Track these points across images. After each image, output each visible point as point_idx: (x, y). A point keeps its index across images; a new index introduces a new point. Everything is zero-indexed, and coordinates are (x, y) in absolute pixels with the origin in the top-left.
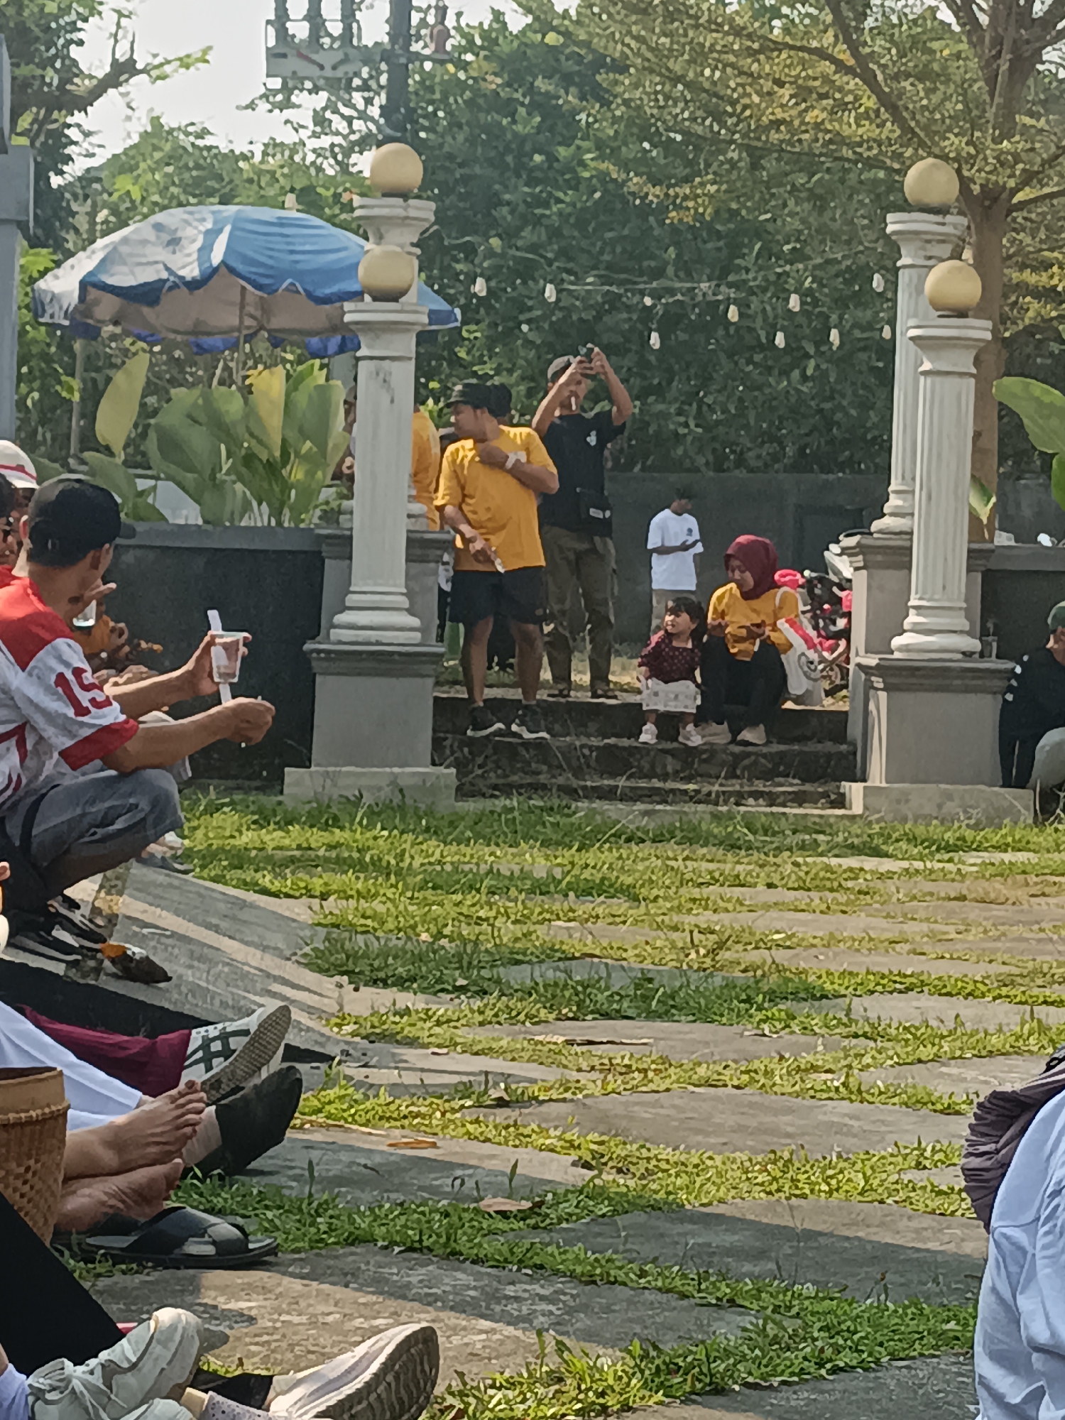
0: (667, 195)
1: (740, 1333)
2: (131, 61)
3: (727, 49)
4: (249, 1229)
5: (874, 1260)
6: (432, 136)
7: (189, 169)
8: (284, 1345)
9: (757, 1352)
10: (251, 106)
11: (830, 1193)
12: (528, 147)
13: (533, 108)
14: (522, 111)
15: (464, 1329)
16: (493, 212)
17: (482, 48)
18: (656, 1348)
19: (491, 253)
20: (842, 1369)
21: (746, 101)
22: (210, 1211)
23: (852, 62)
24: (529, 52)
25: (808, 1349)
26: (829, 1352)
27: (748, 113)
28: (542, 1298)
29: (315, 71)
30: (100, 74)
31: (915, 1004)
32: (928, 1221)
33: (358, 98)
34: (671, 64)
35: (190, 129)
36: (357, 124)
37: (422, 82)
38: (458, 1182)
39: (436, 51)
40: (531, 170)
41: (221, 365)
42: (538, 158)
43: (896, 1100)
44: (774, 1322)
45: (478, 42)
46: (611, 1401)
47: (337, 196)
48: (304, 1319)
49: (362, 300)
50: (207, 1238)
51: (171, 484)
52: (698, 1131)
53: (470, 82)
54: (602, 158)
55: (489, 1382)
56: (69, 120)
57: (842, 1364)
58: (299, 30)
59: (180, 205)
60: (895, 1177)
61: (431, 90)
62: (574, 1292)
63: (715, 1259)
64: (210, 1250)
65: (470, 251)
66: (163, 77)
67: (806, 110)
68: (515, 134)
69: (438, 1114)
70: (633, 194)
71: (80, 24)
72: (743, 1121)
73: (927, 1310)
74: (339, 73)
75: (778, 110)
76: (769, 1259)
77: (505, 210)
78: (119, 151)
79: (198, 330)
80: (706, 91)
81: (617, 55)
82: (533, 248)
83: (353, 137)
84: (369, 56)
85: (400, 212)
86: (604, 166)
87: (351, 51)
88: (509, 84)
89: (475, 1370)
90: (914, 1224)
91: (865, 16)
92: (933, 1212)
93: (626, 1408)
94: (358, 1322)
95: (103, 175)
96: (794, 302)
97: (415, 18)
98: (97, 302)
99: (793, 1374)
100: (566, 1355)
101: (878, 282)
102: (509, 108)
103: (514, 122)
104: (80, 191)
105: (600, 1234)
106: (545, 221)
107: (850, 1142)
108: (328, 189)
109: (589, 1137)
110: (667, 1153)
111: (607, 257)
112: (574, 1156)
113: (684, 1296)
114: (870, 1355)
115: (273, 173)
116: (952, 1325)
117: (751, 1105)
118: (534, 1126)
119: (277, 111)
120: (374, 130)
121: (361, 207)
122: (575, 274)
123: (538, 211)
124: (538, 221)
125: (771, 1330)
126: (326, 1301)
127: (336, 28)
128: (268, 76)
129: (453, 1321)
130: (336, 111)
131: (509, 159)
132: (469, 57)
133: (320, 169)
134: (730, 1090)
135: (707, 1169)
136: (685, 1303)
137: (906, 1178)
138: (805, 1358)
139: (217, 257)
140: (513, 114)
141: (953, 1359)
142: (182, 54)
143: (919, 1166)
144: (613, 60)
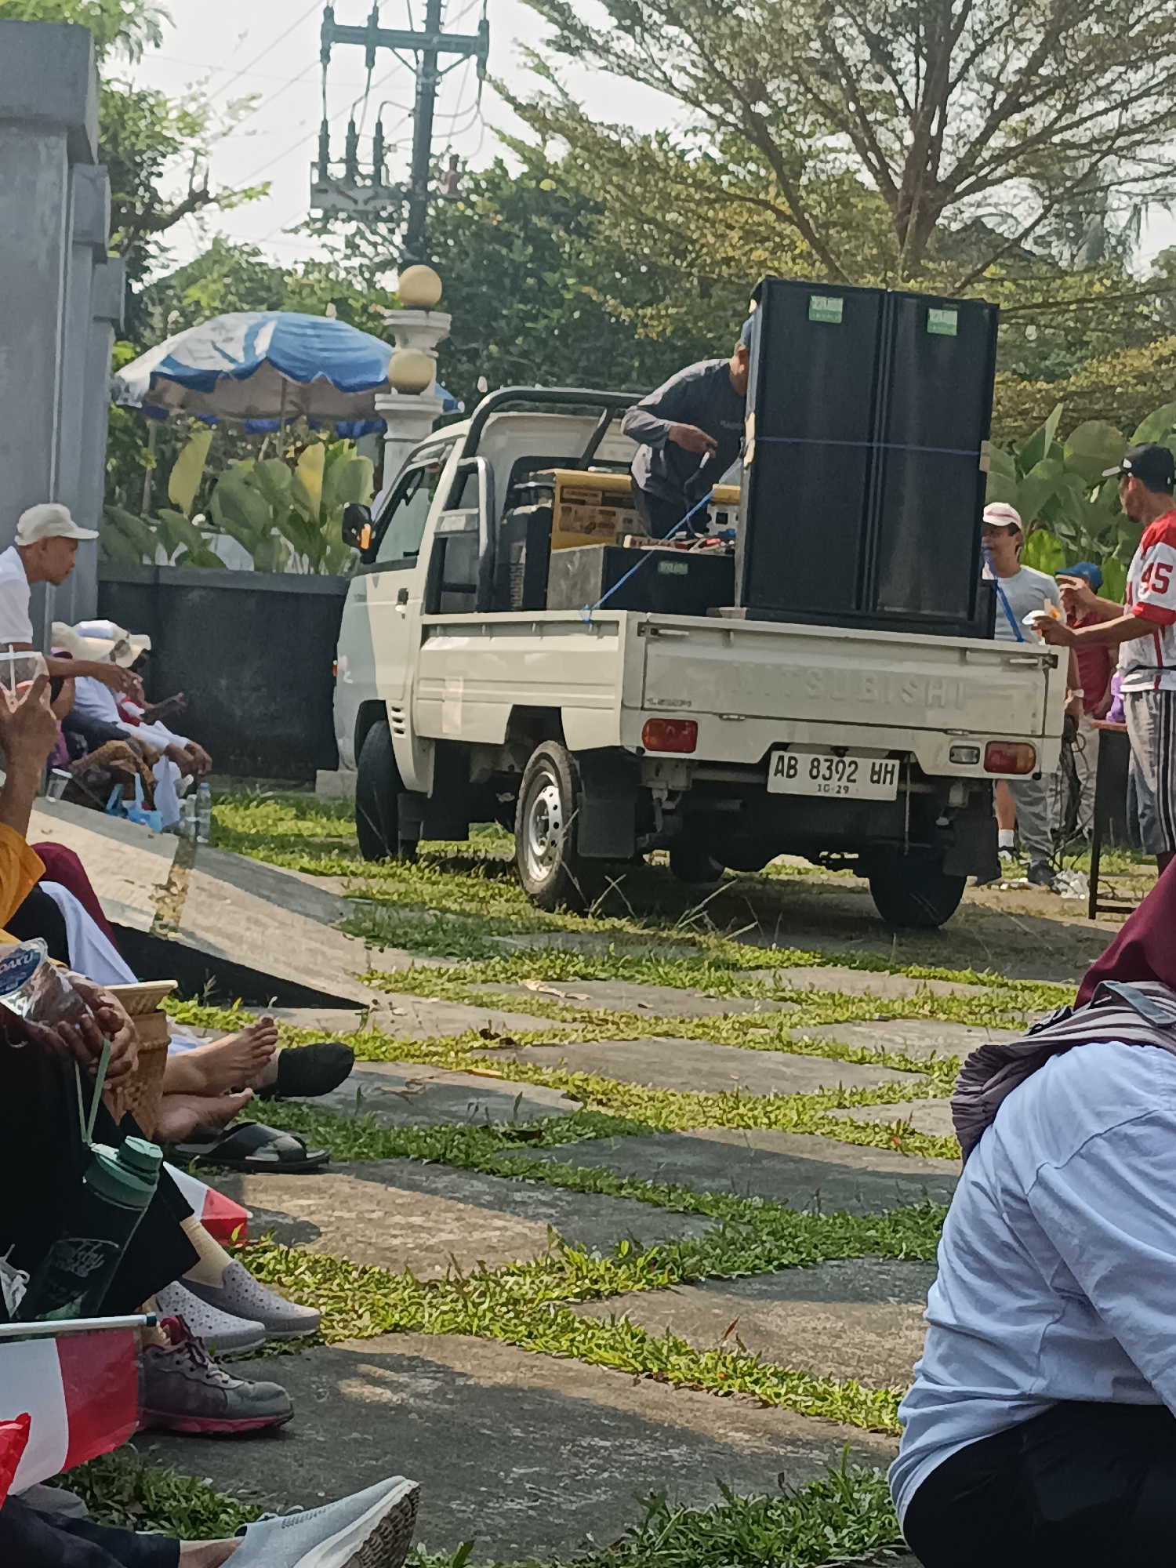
0: (637, 315)
1: (703, 1235)
2: (205, 192)
3: (689, 198)
4: (307, 1141)
5: (807, 1180)
6: (444, 262)
7: (244, 281)
8: (338, 1235)
9: (718, 1251)
10: (295, 231)
11: (770, 1125)
12: (522, 273)
13: (528, 240)
14: (518, 243)
15: (482, 1226)
16: (494, 324)
17: (487, 190)
18: (637, 1244)
19: (490, 357)
20: (786, 1267)
21: (703, 241)
22: (274, 1126)
23: (789, 212)
24: (525, 195)
25: (759, 1250)
26: (776, 1252)
27: (705, 250)
28: (544, 1204)
29: (351, 206)
30: (178, 201)
31: (832, 975)
32: (849, 1149)
33: (382, 228)
34: (643, 208)
35: (246, 249)
36: (380, 249)
37: (437, 217)
38: (473, 1108)
39: (450, 192)
40: (525, 291)
41: (267, 440)
42: (530, 281)
43: (819, 1052)
44: (732, 1227)
45: (484, 184)
46: (604, 1287)
47: (365, 308)
48: (353, 1215)
49: (389, 392)
50: (270, 1147)
51: (230, 537)
52: (662, 1073)
53: (476, 218)
54: (582, 282)
55: (504, 1269)
56: (149, 237)
57: (785, 1262)
58: (337, 171)
59: (236, 310)
60: (821, 1114)
61: (444, 223)
62: (569, 1199)
63: (681, 1175)
64: (274, 1158)
65: (473, 356)
66: (231, 206)
67: (751, 250)
68: (512, 261)
69: (452, 1054)
70: (610, 315)
71: (160, 160)
72: (698, 1065)
73: (852, 1222)
74: (370, 207)
75: (729, 249)
76: (725, 1177)
77: (503, 323)
78: (184, 264)
79: (250, 414)
80: (671, 232)
81: (600, 200)
82: (524, 354)
83: (377, 260)
84: (395, 194)
85: (422, 322)
86: (586, 289)
87: (379, 189)
88: (507, 220)
89: (492, 1259)
90: (838, 1152)
91: (799, 175)
92: (853, 1143)
93: (615, 1293)
94: (398, 1219)
95: (173, 282)
97: (432, 162)
98: (165, 390)
99: (747, 1269)
100: (566, 1248)
102: (506, 239)
103: (511, 251)
104: (155, 296)
105: (587, 1153)
106: (534, 333)
107: (784, 1085)
108: (357, 301)
109: (576, 1076)
110: (637, 1090)
111: (583, 364)
112: (563, 1090)
113: (657, 1205)
114: (809, 1255)
115: (312, 286)
116: (872, 1233)
117: (704, 1053)
118: (530, 1065)
119: (315, 236)
120: (396, 254)
121: (391, 317)
122: (558, 377)
123: (529, 325)
124: (527, 333)
125: (729, 1234)
126: (371, 1201)
127: (366, 168)
128: (313, 207)
129: (473, 1220)
130: (363, 237)
131: (507, 282)
132: (474, 198)
133: (350, 284)
134: (686, 1041)
135: (671, 1103)
136: (658, 1210)
137: (830, 1114)
138: (757, 1257)
139: (260, 355)
140: (509, 248)
141: (874, 1261)
142: (246, 187)
143: (840, 1106)
144: (596, 203)
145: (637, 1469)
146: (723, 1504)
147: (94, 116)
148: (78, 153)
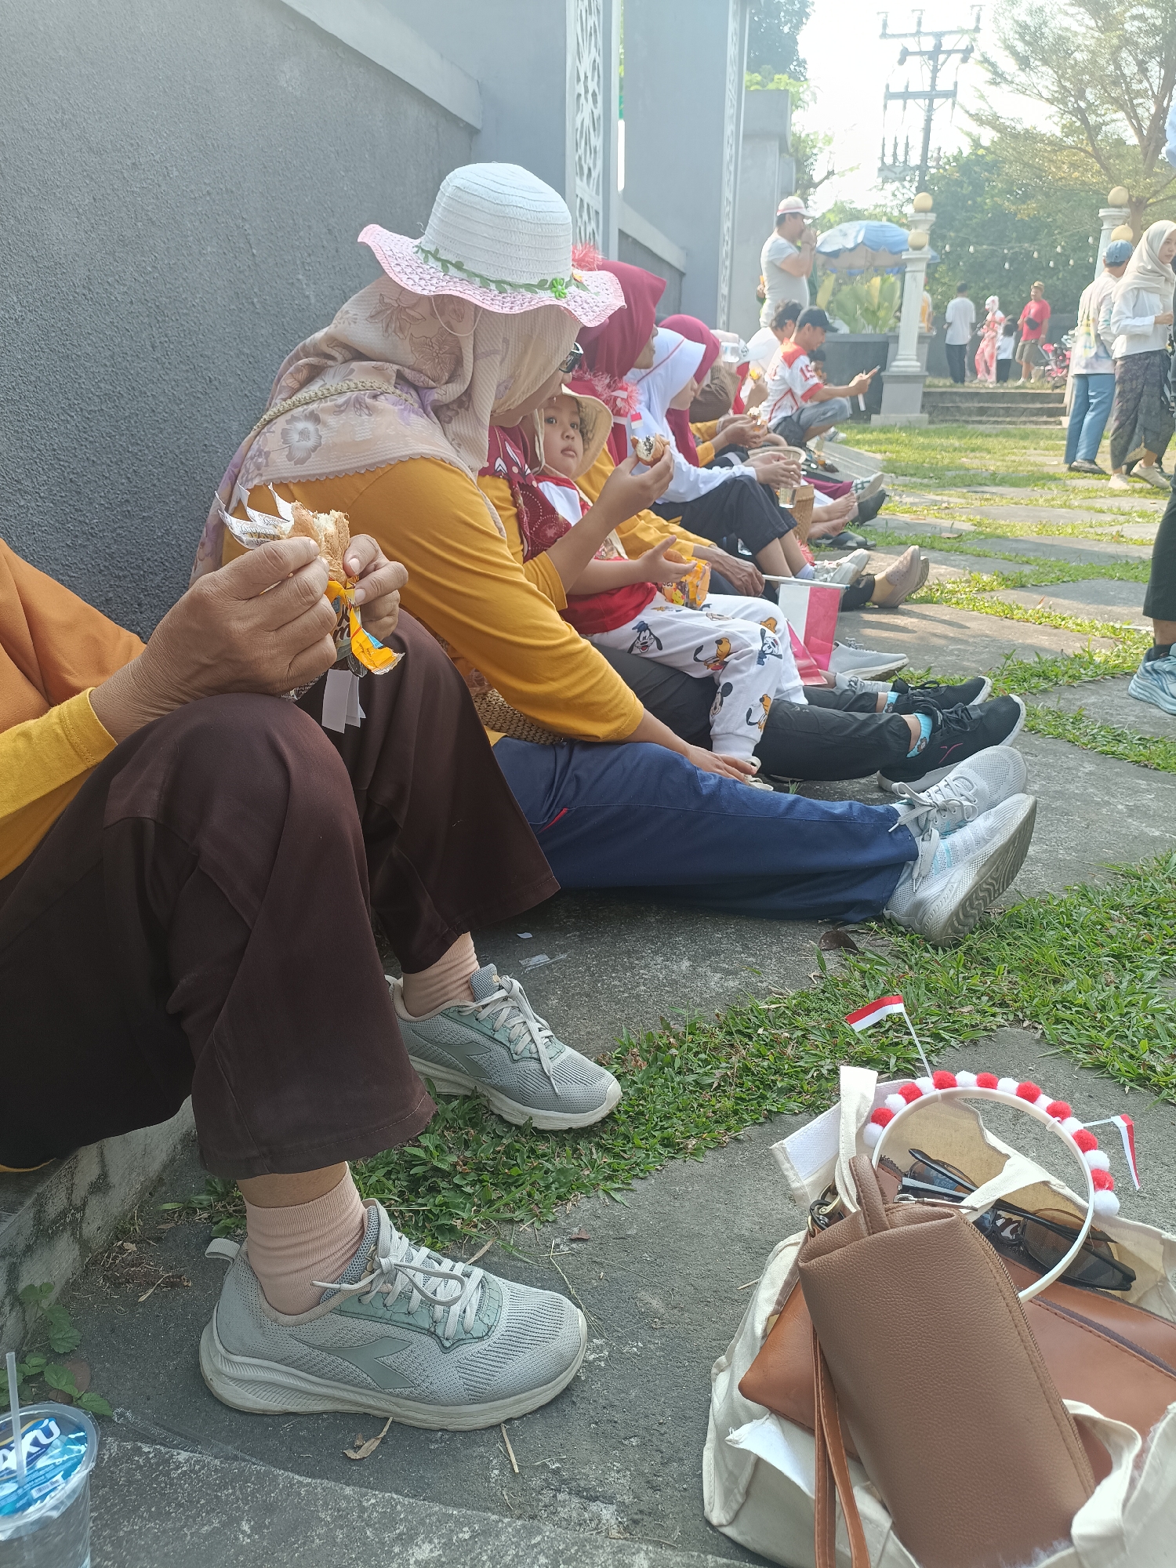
2: (833, 171)
6: (935, 192)
12: (966, 199)
13: (970, 183)
14: (965, 185)
16: (952, 223)
19: (951, 237)
29: (894, 175)
30: (822, 175)
33: (907, 185)
36: (906, 196)
37: (931, 175)
39: (937, 165)
40: (968, 207)
42: (970, 202)
45: (952, 161)
50: (854, 541)
53: (948, 175)
56: (811, 191)
58: (889, 160)
59: (847, 223)
61: (934, 177)
67: (1073, 173)
68: (962, 193)
70: (1005, 209)
74: (902, 175)
75: (1062, 174)
77: (957, 222)
82: (966, 235)
84: (914, 169)
85: (923, 218)
86: (995, 199)
87: (906, 168)
88: (961, 175)
96: (1059, 249)
97: (930, 156)
101: (1091, 240)
102: (961, 184)
106: (970, 225)
111: (991, 237)
115: (878, 212)
119: (879, 192)
123: (968, 222)
124: (968, 226)
127: (901, 158)
128: (878, 178)
131: (960, 203)
132: (947, 167)
139: (860, 240)
140: (962, 188)
145: (1000, 648)
146: (1037, 659)
147: (790, 139)
148: (783, 149)
